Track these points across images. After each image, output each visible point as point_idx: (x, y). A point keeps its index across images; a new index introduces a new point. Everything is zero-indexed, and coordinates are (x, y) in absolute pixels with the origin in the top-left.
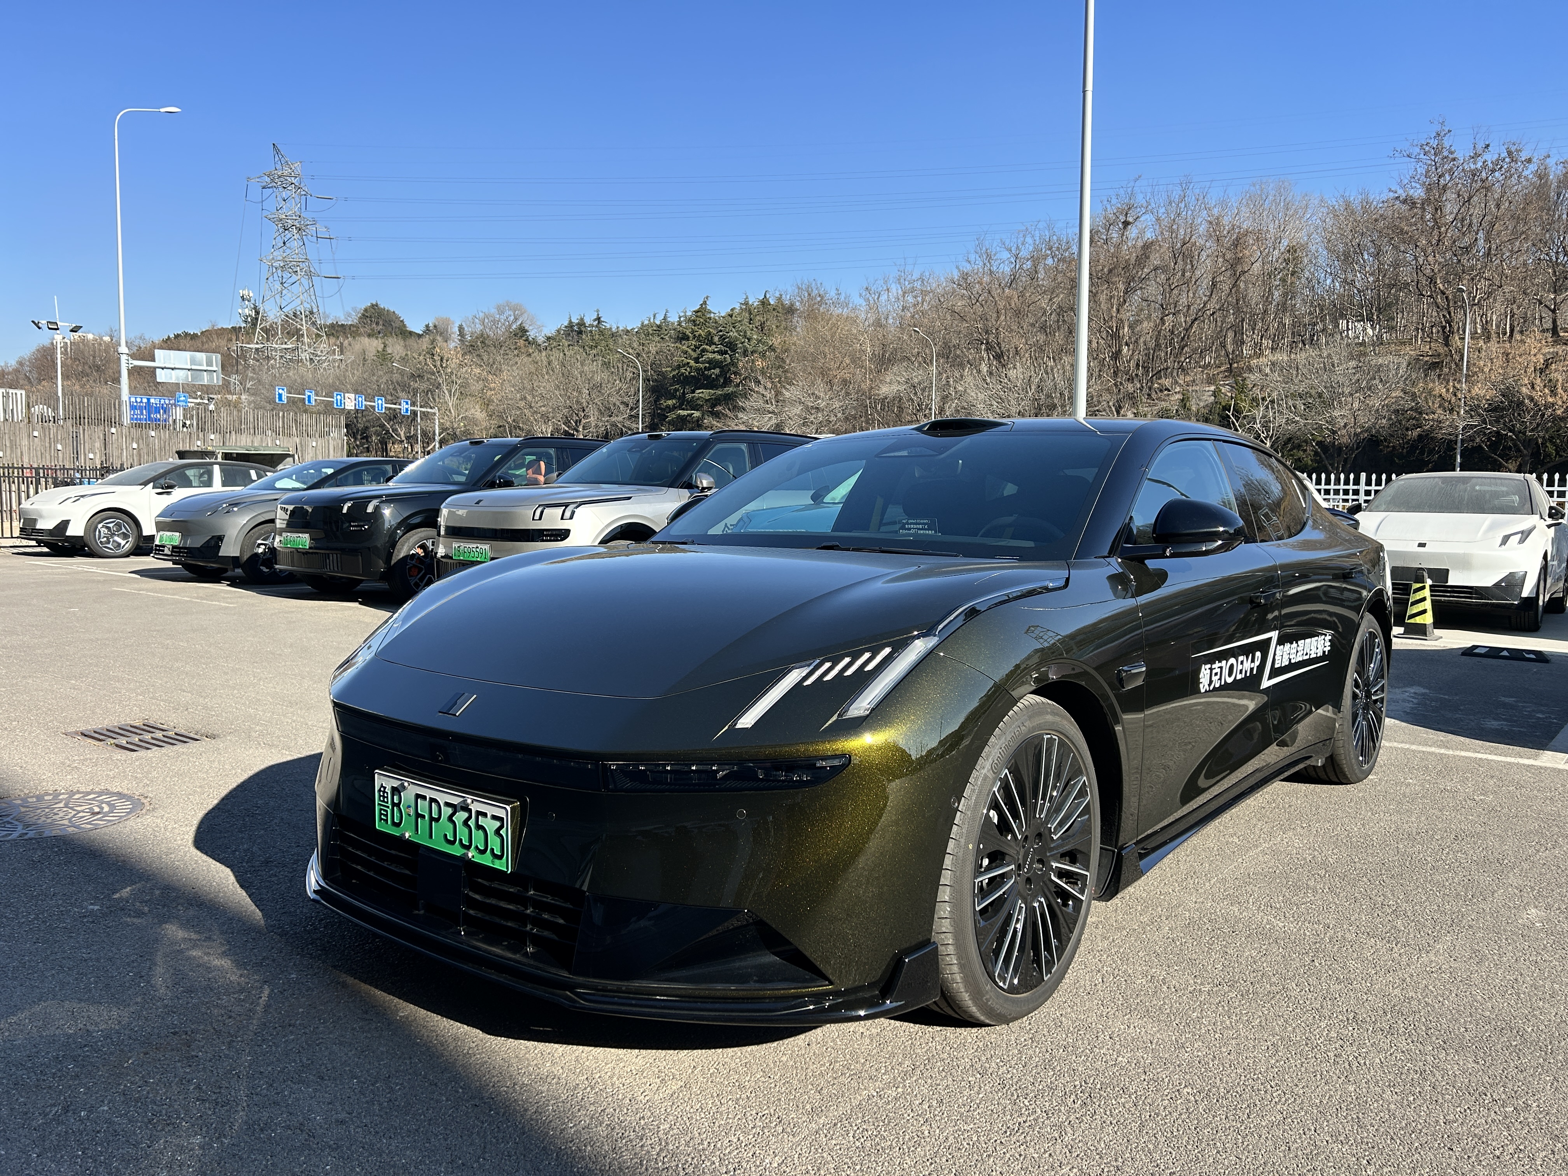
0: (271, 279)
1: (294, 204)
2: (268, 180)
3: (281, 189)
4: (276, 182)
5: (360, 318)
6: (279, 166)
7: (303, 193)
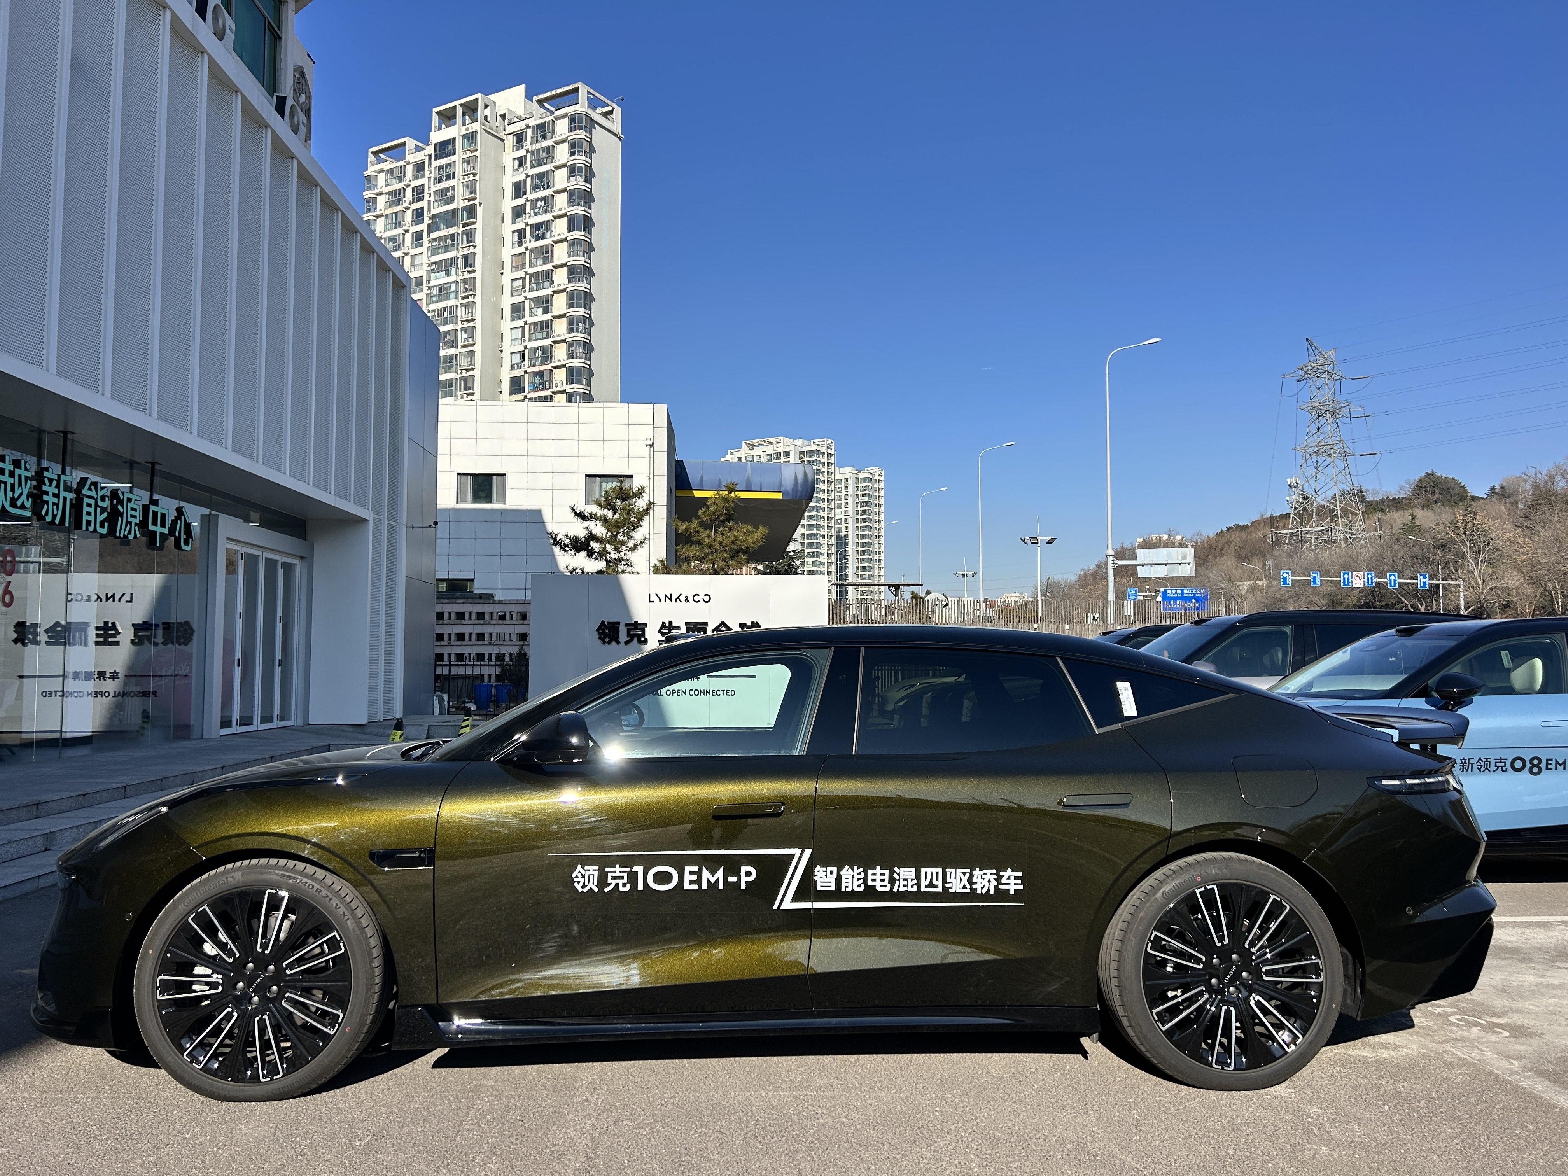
0: (1304, 465)
1: (1327, 390)
2: (1301, 372)
3: (1315, 379)
4: (1309, 373)
5: (1414, 490)
6: (1312, 358)
7: (1338, 377)
